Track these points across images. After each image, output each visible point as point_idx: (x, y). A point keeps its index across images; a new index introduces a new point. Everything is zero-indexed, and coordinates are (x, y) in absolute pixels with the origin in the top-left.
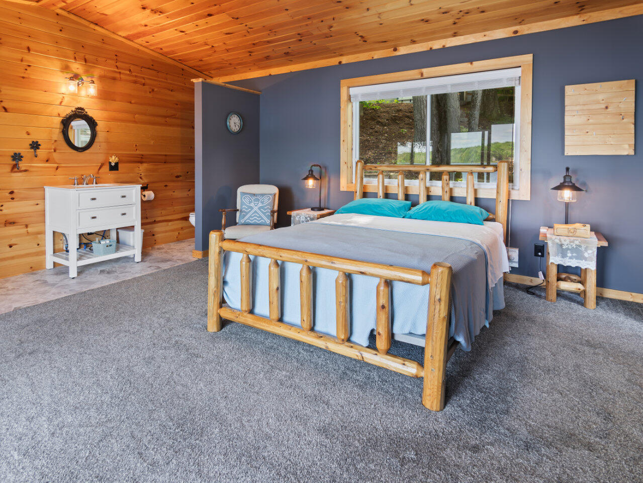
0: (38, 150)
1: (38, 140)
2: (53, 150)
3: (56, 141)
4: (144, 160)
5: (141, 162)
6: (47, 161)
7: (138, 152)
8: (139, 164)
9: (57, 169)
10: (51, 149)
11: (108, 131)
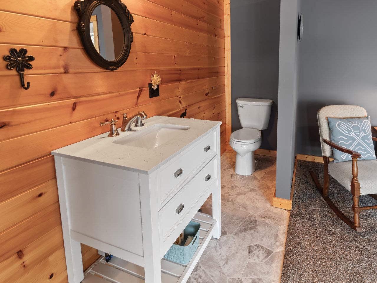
0: (26, 72)
1: (25, 47)
2: (62, 70)
3: (66, 48)
4: (182, 77)
5: (179, 80)
6: (52, 94)
7: (177, 67)
8: (178, 83)
9: (74, 109)
10: (58, 67)
11: (145, 34)
